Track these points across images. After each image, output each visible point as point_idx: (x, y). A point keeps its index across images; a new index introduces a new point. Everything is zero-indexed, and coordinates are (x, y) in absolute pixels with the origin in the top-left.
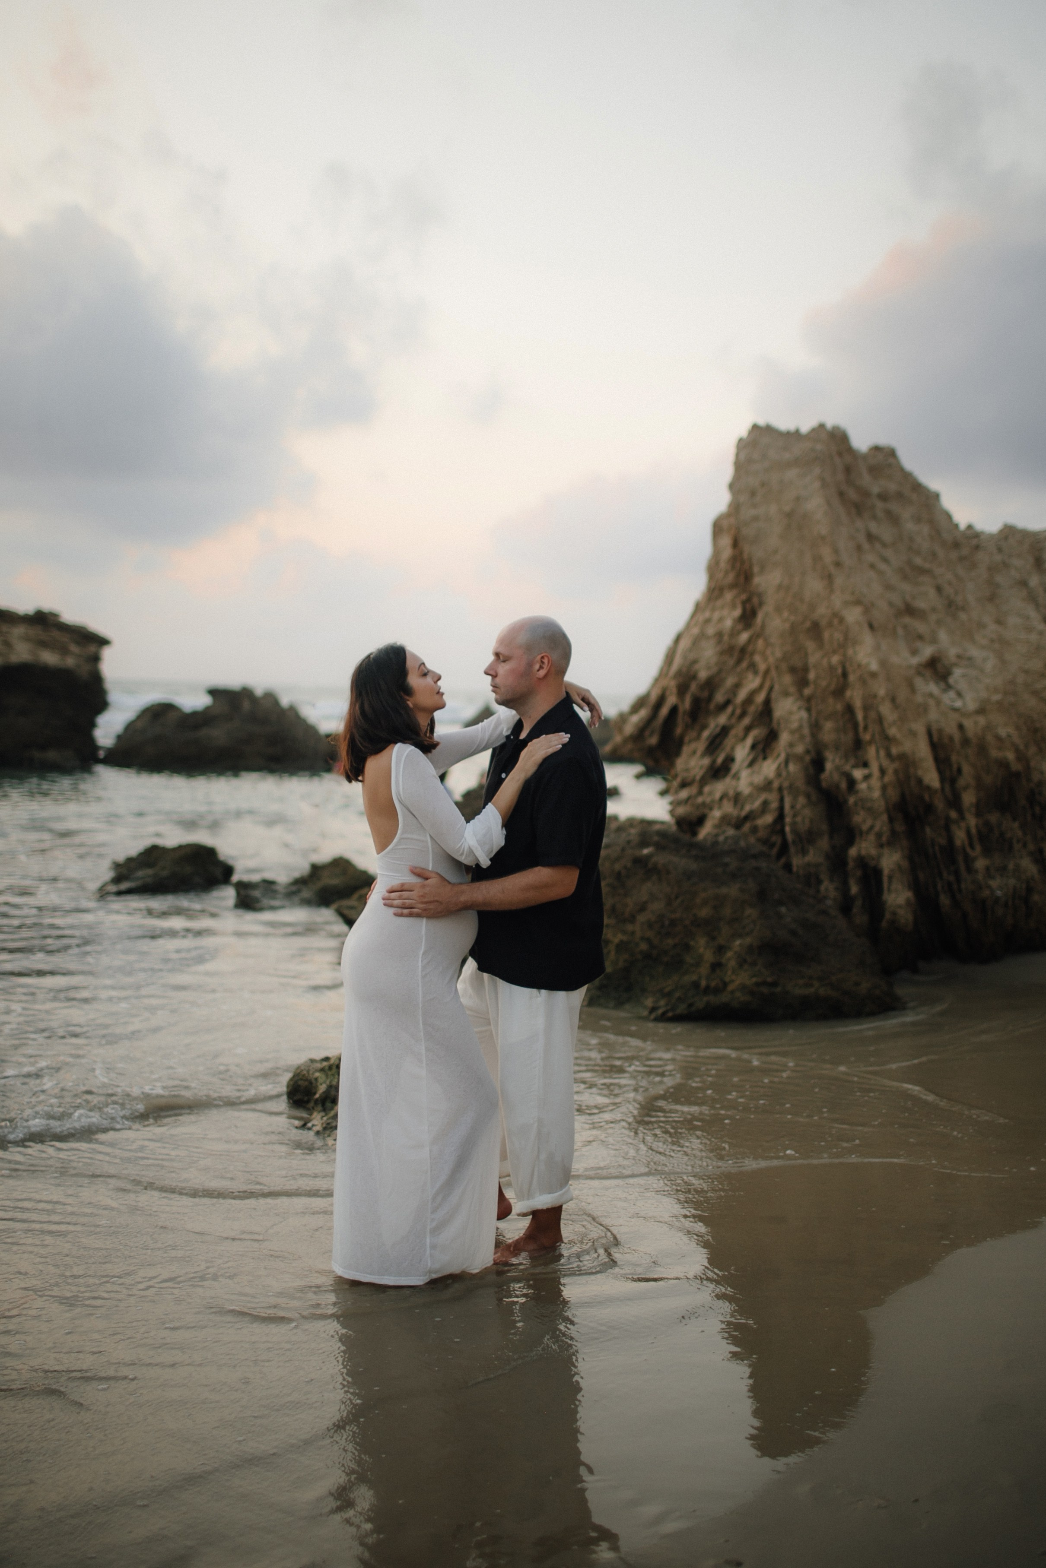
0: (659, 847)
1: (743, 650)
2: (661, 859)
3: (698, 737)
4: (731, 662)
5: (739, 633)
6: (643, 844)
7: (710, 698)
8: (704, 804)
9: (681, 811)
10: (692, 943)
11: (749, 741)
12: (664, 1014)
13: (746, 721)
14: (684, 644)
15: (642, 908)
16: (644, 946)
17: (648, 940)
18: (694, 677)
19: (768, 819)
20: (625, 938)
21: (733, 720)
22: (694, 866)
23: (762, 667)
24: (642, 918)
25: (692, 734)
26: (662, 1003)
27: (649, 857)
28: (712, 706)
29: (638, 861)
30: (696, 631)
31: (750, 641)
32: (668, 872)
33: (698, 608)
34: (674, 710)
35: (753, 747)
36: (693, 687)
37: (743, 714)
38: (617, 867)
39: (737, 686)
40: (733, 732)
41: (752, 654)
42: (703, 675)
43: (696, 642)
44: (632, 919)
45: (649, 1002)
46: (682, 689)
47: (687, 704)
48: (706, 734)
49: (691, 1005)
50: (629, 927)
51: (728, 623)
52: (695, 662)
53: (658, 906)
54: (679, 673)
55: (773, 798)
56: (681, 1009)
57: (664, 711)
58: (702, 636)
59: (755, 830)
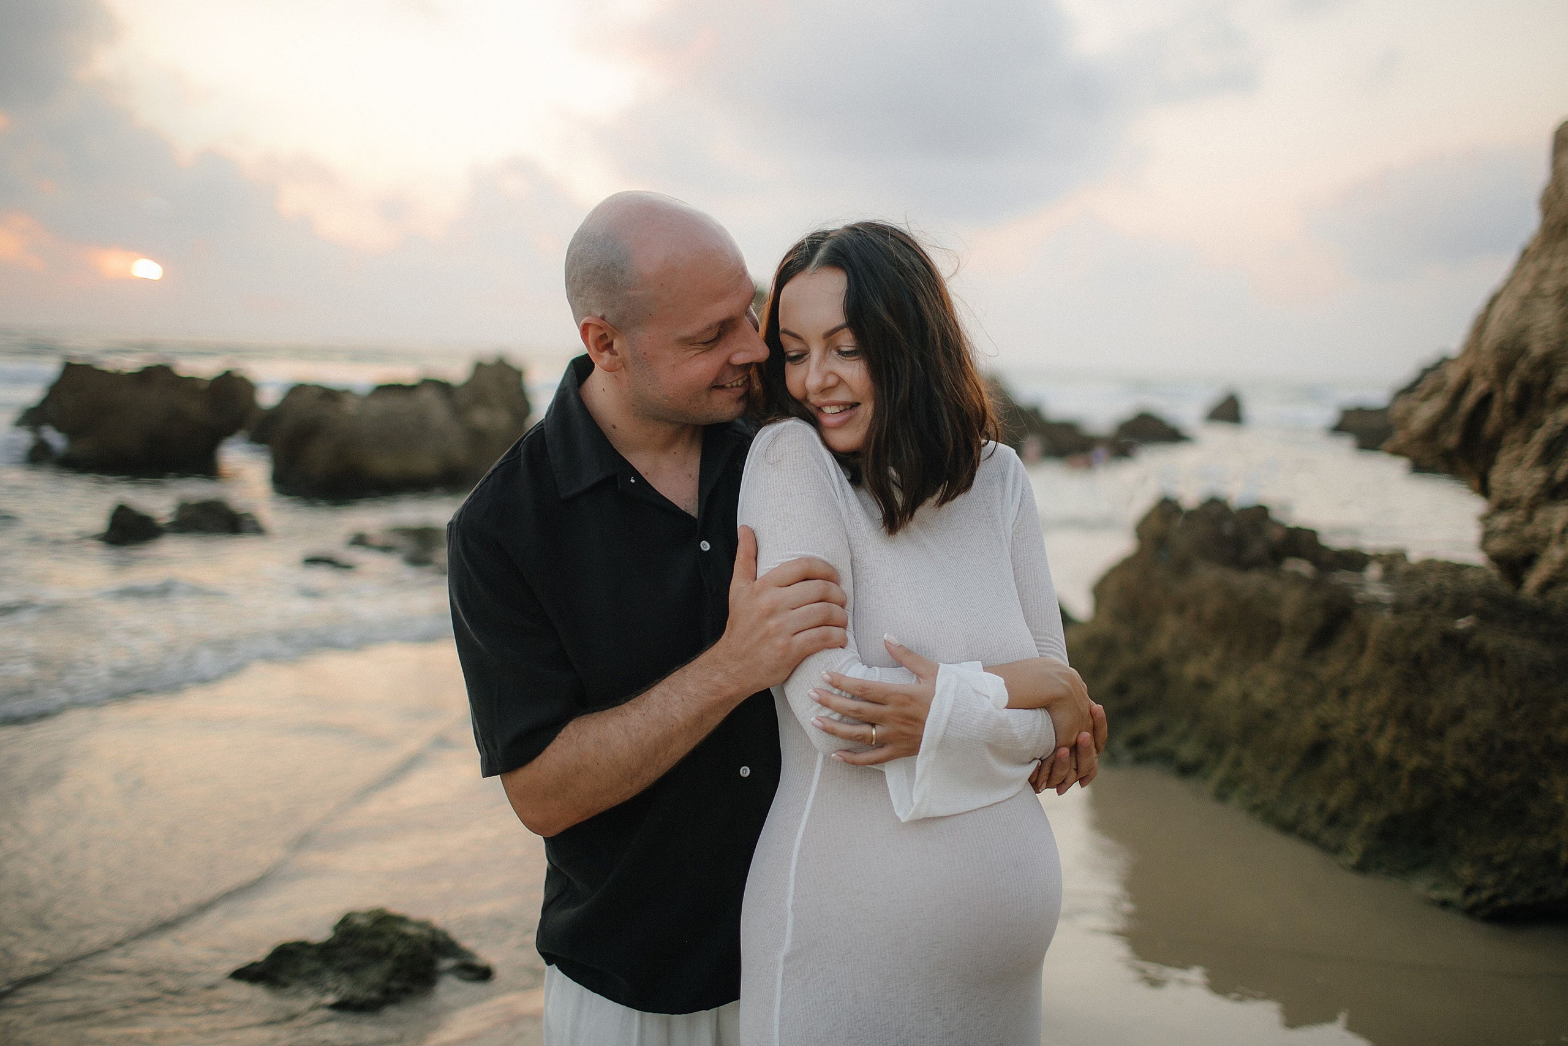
0: (1485, 616)
2: (1492, 640)
3: (1527, 439)
6: (1460, 610)
7: (1548, 382)
8: (1534, 538)
9: (1498, 544)
10: (1543, 784)
12: (1492, 899)
14: (1506, 306)
15: (1457, 716)
16: (1458, 781)
17: (1466, 772)
18: (1523, 351)
20: (1426, 762)
22: (1548, 655)
24: (1456, 734)
25: (1517, 434)
26: (1489, 879)
27: (1469, 633)
28: (1550, 395)
29: (1452, 640)
30: (1525, 287)
32: (1502, 662)
33: (1526, 256)
34: (1485, 401)
36: (1522, 367)
38: (1416, 646)
42: (1537, 349)
43: (1526, 303)
44: (1440, 733)
45: (1466, 872)
46: (1505, 369)
47: (1511, 390)
48: (1540, 436)
49: (1540, 891)
50: (1434, 746)
52: (1525, 330)
53: (1483, 717)
54: (1500, 347)
56: (1523, 895)
57: (1470, 400)
58: (1536, 293)
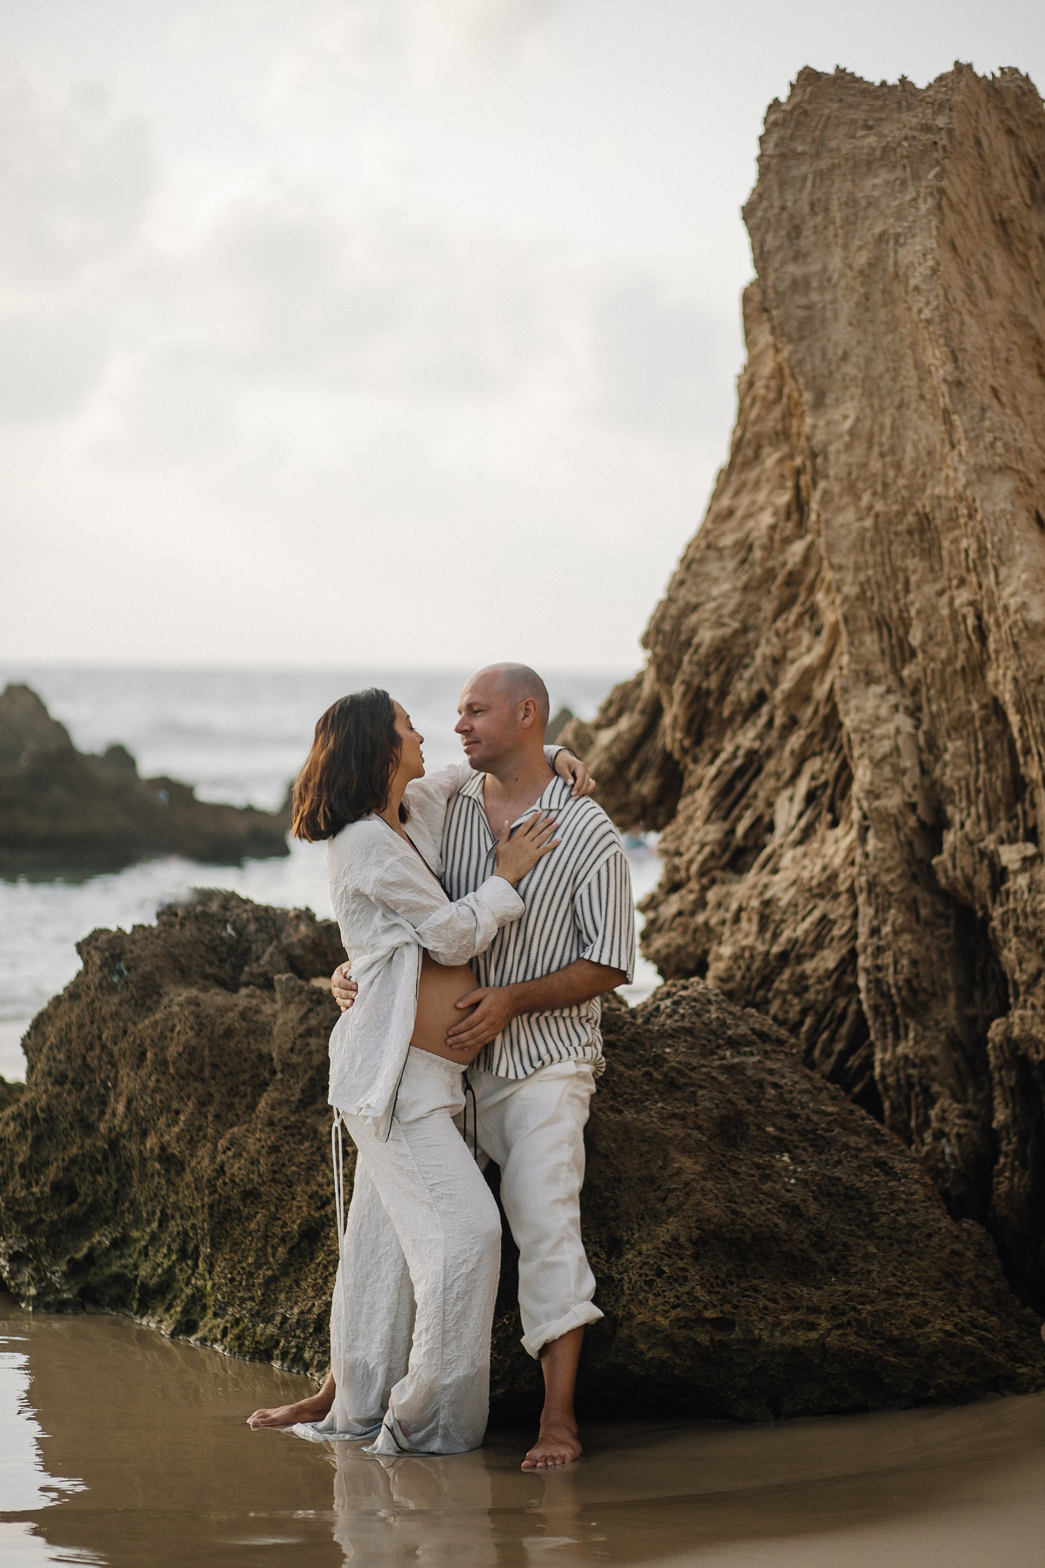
1: (793, 580)
3: (704, 778)
4: (768, 607)
5: (787, 541)
11: (803, 786)
13: (795, 740)
19: (829, 959)
21: (772, 739)
23: (830, 617)
25: (696, 772)
28: (728, 707)
31: (806, 559)
35: (811, 797)
37: (792, 723)
39: (778, 662)
40: (770, 766)
41: (811, 590)
48: (713, 770)
51: (766, 519)
55: (839, 909)
59: (800, 985)
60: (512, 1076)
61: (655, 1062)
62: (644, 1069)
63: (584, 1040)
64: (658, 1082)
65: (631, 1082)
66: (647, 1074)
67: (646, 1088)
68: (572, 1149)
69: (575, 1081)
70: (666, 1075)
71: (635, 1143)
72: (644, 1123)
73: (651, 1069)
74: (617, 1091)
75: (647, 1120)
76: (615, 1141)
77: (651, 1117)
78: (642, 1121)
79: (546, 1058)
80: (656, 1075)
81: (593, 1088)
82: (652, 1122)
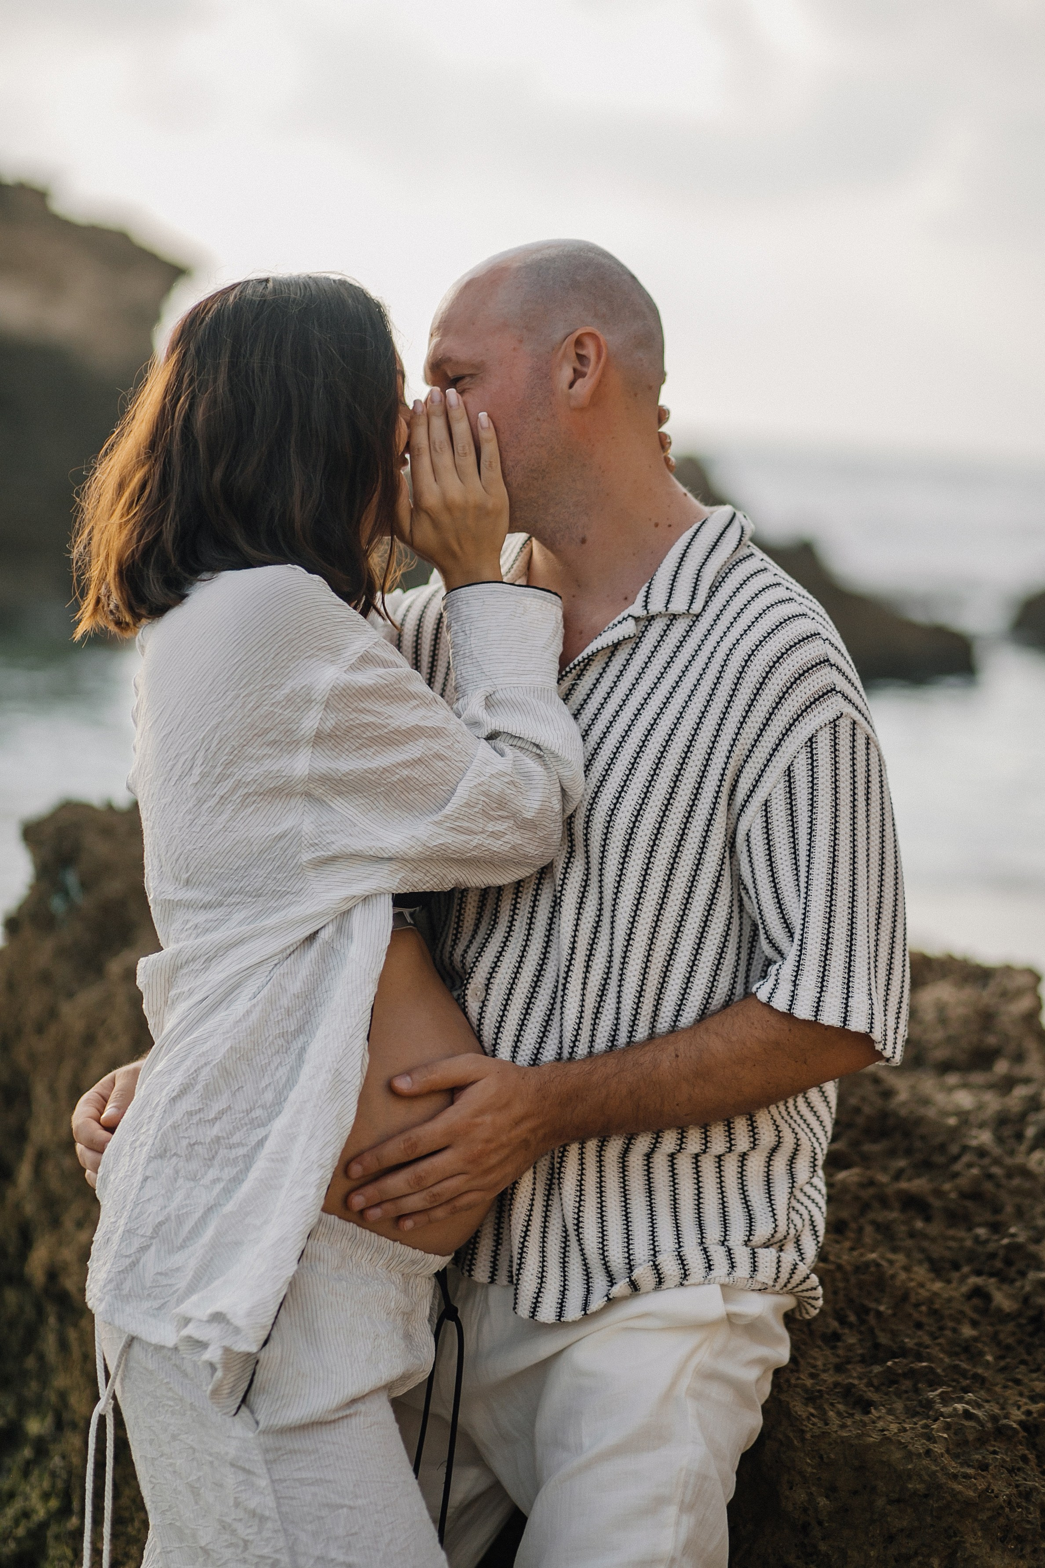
60: (547, 1313)
61: (1009, 1262)
62: (974, 1280)
63: (763, 1230)
64: (1003, 1317)
65: (934, 1313)
66: (978, 1292)
67: (967, 1331)
68: (688, 1521)
69: (721, 1337)
70: (1026, 1300)
71: (880, 1502)
72: (909, 1456)
73: (990, 1284)
74: (883, 1339)
75: (919, 1446)
76: (831, 1491)
77: (930, 1438)
78: (903, 1446)
79: (643, 1273)
80: (1002, 1300)
81: (782, 1354)
82: (928, 1452)
